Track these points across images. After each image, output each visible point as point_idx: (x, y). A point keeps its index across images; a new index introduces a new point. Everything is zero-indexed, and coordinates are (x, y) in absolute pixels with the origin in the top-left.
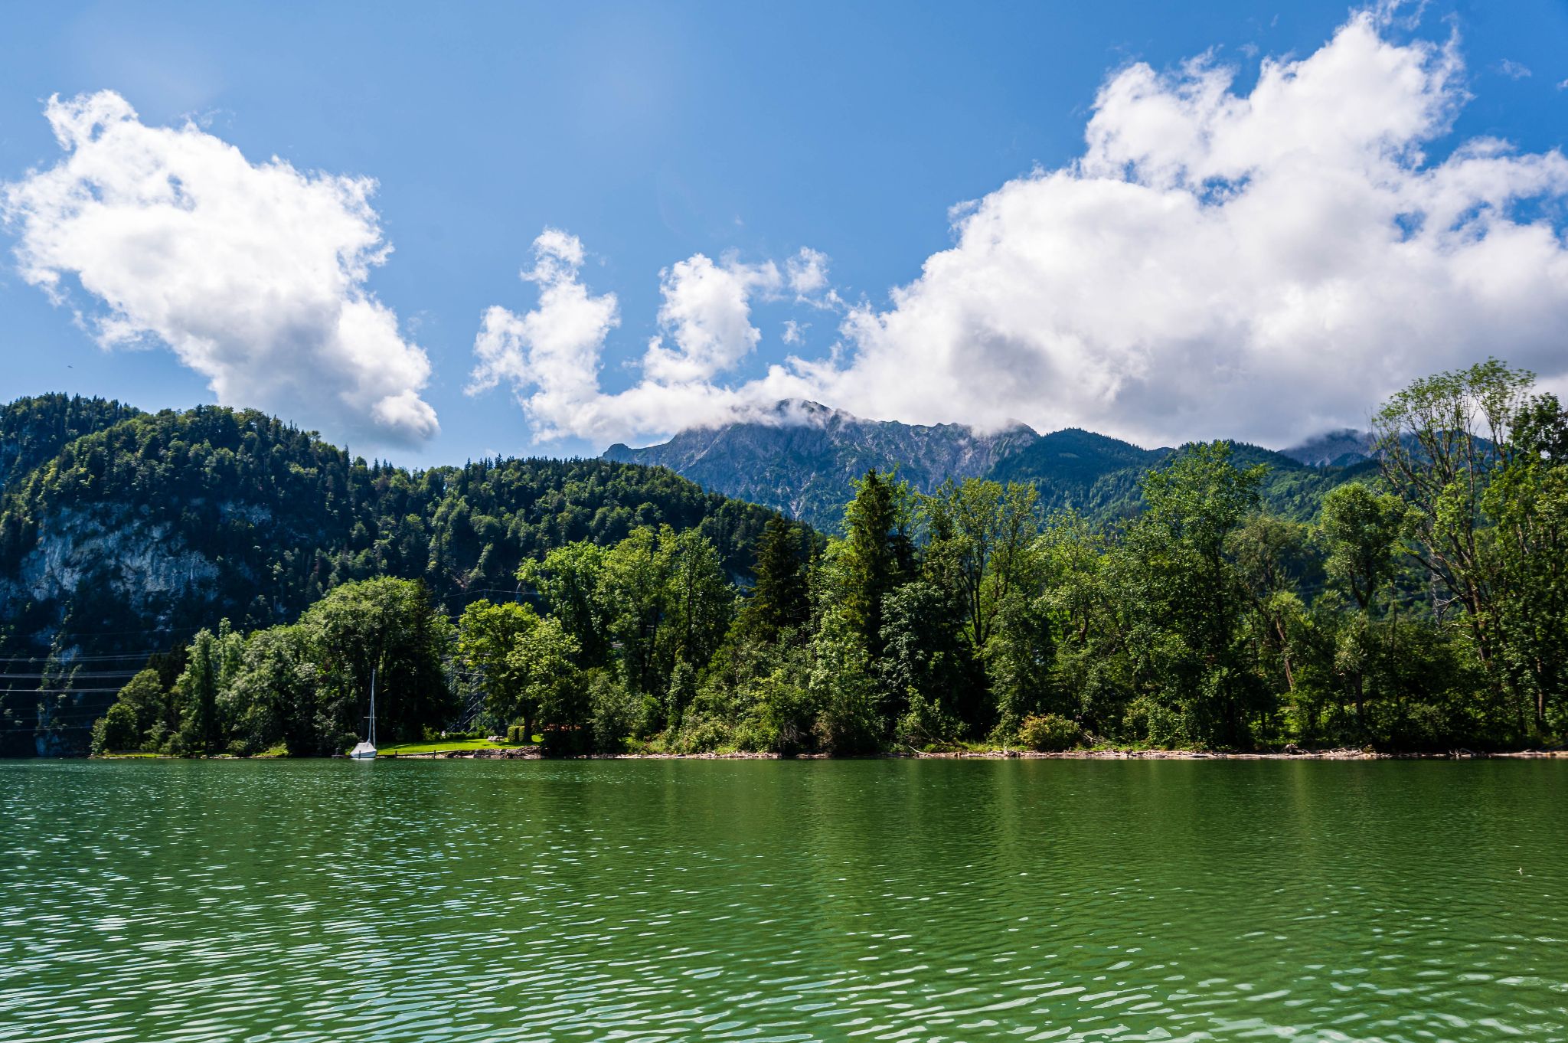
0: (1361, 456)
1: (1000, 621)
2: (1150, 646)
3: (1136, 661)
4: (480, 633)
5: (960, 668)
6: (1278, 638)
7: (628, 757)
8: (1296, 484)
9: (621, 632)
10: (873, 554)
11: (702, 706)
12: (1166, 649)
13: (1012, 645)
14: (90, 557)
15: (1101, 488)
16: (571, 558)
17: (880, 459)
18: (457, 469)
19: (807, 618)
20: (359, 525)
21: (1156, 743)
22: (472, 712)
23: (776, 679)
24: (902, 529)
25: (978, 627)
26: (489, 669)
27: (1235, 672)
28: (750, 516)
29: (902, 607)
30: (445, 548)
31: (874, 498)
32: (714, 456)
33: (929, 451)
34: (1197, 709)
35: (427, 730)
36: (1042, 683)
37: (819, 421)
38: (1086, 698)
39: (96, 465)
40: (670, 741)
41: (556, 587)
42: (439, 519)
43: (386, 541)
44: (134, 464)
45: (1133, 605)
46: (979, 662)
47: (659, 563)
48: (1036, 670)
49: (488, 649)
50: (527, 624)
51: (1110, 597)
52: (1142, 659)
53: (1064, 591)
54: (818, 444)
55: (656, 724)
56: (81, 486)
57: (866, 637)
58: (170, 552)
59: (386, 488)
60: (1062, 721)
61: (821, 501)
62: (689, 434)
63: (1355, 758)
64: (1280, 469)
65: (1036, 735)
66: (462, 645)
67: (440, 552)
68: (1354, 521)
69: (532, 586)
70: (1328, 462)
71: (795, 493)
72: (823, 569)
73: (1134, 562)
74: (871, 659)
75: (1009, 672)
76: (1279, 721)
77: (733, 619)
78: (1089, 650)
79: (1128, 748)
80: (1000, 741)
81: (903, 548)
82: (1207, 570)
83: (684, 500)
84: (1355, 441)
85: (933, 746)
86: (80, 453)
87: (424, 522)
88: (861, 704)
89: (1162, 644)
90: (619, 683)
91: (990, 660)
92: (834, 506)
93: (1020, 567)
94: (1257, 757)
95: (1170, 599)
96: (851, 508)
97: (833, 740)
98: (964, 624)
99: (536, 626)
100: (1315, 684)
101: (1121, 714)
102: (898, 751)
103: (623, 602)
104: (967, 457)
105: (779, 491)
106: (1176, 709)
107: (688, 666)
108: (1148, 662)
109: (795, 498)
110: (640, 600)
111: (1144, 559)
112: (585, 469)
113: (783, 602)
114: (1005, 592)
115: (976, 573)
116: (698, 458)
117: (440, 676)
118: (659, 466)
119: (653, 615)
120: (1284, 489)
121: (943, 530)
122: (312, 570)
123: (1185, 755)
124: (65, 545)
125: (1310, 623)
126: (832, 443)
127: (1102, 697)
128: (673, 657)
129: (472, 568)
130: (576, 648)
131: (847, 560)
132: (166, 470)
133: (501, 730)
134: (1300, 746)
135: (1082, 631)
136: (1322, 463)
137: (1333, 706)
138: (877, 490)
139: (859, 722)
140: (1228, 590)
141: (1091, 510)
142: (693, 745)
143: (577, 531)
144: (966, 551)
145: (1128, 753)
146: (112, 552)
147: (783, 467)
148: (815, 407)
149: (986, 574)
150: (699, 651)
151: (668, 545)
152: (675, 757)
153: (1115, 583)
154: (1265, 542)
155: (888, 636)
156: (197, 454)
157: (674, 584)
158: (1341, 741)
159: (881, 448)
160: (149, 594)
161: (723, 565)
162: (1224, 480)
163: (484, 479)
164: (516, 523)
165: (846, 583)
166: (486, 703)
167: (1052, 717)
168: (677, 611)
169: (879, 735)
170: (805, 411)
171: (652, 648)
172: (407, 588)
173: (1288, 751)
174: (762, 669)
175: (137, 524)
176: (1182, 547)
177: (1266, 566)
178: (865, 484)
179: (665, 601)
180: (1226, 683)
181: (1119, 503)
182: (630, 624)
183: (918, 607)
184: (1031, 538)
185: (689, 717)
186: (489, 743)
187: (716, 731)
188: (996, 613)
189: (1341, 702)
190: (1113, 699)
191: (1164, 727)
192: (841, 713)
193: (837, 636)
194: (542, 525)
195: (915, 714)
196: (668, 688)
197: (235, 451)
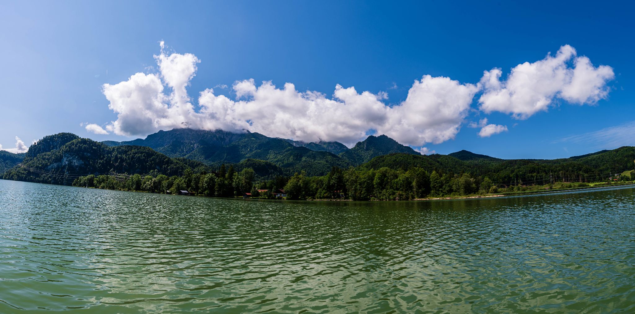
14: (69, 160)
30: (113, 160)
44: (74, 147)
56: (68, 150)
59: (106, 150)
124: (66, 158)
129: (117, 163)
132: (78, 148)
146: (71, 159)
156: (81, 146)
163: (120, 149)
164: (124, 156)
175: (74, 156)
197: (86, 145)
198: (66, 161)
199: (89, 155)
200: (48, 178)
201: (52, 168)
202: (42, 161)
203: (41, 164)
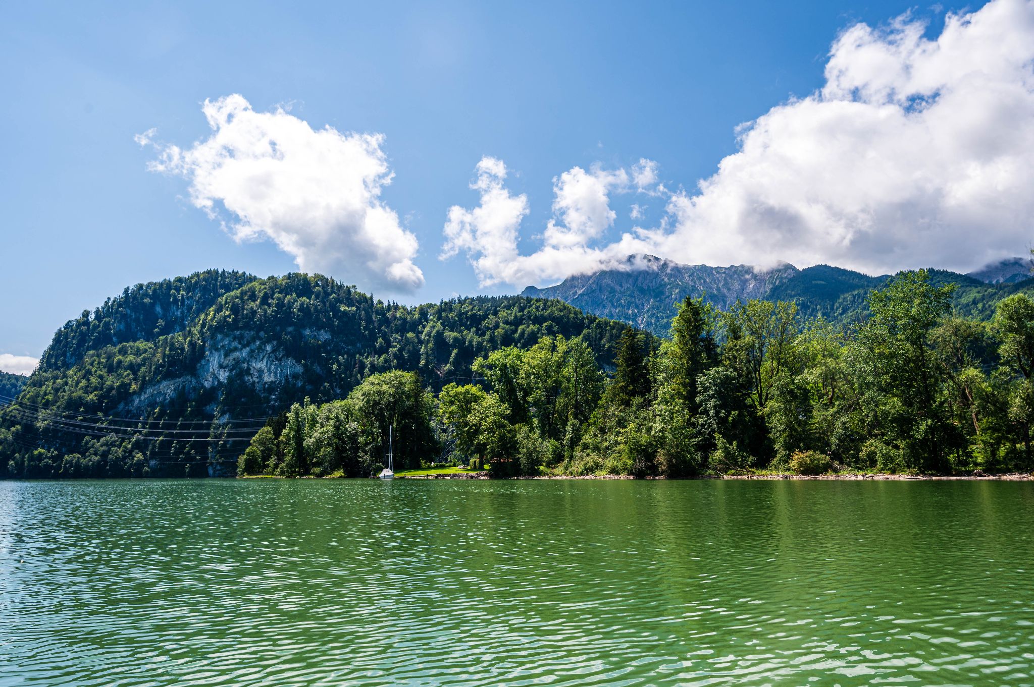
0: (1026, 276)
1: (774, 391)
2: (877, 406)
3: (867, 416)
4: (452, 403)
5: (749, 421)
6: (968, 399)
7: (541, 478)
8: (979, 296)
9: (535, 402)
10: (690, 350)
11: (585, 447)
12: (888, 407)
13: (783, 406)
14: (234, 363)
15: (842, 303)
16: (503, 357)
17: (694, 289)
18: (435, 305)
19: (649, 391)
20: (380, 340)
21: (882, 469)
22: (449, 451)
23: (631, 430)
24: (708, 333)
25: (760, 396)
26: (457, 425)
27: (937, 422)
28: (613, 328)
29: (710, 383)
30: (430, 352)
31: (689, 315)
32: (589, 291)
33: (726, 284)
34: (912, 447)
35: (423, 462)
36: (804, 431)
37: (655, 267)
38: (834, 440)
39: (235, 310)
40: (566, 468)
41: (495, 375)
42: (425, 336)
43: (395, 349)
44: (255, 308)
45: (865, 379)
46: (762, 418)
47: (557, 359)
48: (799, 423)
49: (457, 413)
50: (479, 398)
51: (848, 374)
52: (871, 414)
53: (817, 371)
54: (654, 281)
55: (558, 458)
56: (227, 322)
57: (687, 402)
58: (276, 359)
59: (395, 318)
60: (818, 455)
61: (657, 317)
62: (573, 278)
63: (1025, 479)
64: (967, 286)
65: (801, 465)
66: (441, 411)
67: (427, 354)
68: (1019, 320)
69: (481, 375)
70: (1001, 280)
71: (640, 313)
72: (658, 360)
73: (864, 351)
74: (690, 416)
75: (781, 424)
76: (969, 455)
77: (603, 392)
78: (835, 409)
79: (863, 473)
80: (777, 468)
81: (710, 346)
82: (915, 355)
83: (571, 319)
84: (1021, 265)
85: (733, 471)
86: (226, 303)
87: (417, 337)
88: (685, 445)
89: (885, 404)
90: (534, 433)
91: (770, 415)
92: (666, 320)
93: (788, 356)
94: (954, 478)
95: (891, 374)
96: (675, 321)
97: (668, 467)
98: (751, 393)
99: (484, 399)
100: (994, 429)
101: (858, 450)
102: (710, 474)
103: (535, 383)
104: (751, 286)
105: (630, 312)
106: (897, 447)
107: (576, 422)
108: (875, 416)
109: (640, 316)
110: (546, 382)
111: (872, 349)
112: (512, 302)
113: (634, 381)
114: (778, 372)
115: (757, 360)
116: (579, 292)
117: (429, 429)
118: (555, 299)
119: (554, 391)
120: (971, 299)
121: (735, 333)
122: (354, 367)
123: (904, 477)
124: (220, 356)
125: (989, 389)
126: (663, 280)
127: (845, 439)
128: (567, 417)
129: (446, 364)
130: (508, 412)
131: (674, 354)
132: (272, 311)
133: (466, 462)
134: (985, 471)
135: (830, 396)
136: (997, 281)
137: (1008, 445)
138: (691, 309)
139: (684, 456)
140: (931, 368)
141: (836, 318)
142: (580, 470)
143: (507, 341)
144: (751, 347)
145: (864, 476)
146: (245, 359)
147: (632, 297)
148: (652, 258)
149: (766, 361)
150: (582, 412)
151: (562, 347)
152: (569, 478)
153: (852, 365)
154: (956, 335)
155: (701, 401)
156: (289, 302)
157: (566, 372)
158: (1015, 468)
159: (695, 282)
160: (266, 383)
161: (596, 359)
162: (925, 295)
163: (451, 310)
164: (471, 336)
165: (674, 369)
166: (456, 445)
167: (811, 452)
168: (569, 388)
169: (697, 464)
170: (645, 261)
171: (554, 411)
172: (408, 376)
173: (976, 474)
174: (622, 423)
175: (258, 343)
176: (897, 340)
177: (957, 351)
178: (684, 306)
179: (561, 382)
180: (931, 430)
181: (855, 312)
182: (540, 396)
183: (720, 383)
184: (794, 337)
185: (577, 453)
186: (459, 470)
187: (594, 462)
188: (772, 386)
189: (1014, 442)
190: (853, 441)
191: (888, 459)
192: (673, 451)
193: (668, 402)
194: (486, 337)
195: (720, 451)
196: (565, 436)
197: (310, 299)
198: (221, 366)
199: (324, 336)
200: (129, 453)
201: (153, 405)
202: (101, 377)
203: (96, 389)
